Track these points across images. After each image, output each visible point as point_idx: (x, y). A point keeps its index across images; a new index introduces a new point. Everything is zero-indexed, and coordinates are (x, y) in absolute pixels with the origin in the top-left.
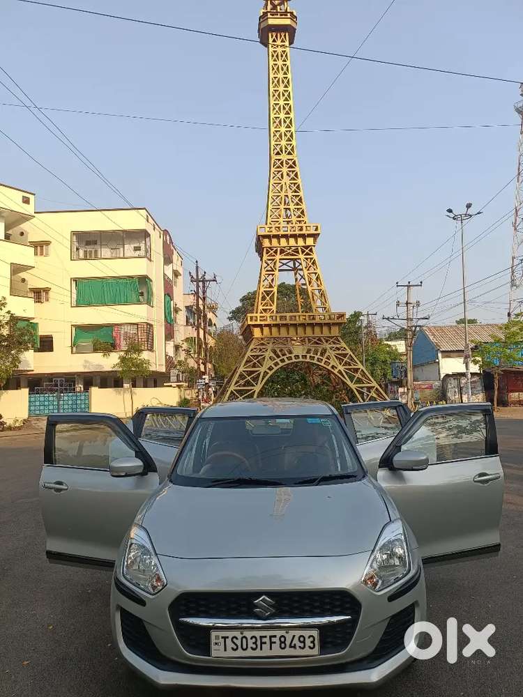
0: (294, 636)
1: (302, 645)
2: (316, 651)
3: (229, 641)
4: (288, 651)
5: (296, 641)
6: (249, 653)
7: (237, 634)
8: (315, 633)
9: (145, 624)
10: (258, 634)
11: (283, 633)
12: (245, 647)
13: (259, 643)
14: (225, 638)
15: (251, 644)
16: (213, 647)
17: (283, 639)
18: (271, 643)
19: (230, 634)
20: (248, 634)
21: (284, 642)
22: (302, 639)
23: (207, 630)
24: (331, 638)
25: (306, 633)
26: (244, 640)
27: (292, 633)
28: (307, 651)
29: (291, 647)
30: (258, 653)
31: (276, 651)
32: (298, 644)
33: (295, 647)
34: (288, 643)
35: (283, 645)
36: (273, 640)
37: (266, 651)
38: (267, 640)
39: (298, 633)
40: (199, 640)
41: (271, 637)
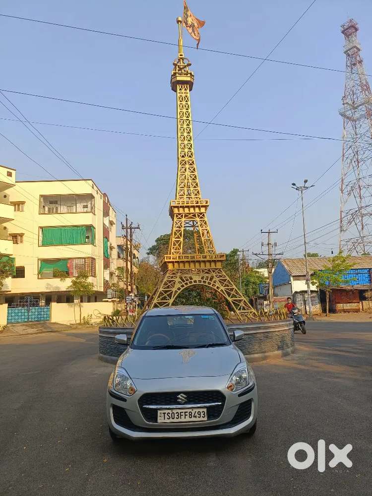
0: (195, 412)
1: (199, 416)
2: (206, 419)
3: (166, 415)
4: (193, 419)
5: (196, 414)
6: (175, 420)
7: (170, 411)
8: (205, 410)
9: (126, 410)
10: (179, 411)
11: (190, 410)
12: (173, 417)
13: (179, 415)
14: (164, 413)
15: (176, 416)
16: (159, 418)
17: (190, 413)
18: (185, 415)
19: (167, 411)
20: (175, 411)
21: (191, 415)
22: (199, 413)
23: (156, 410)
24: (213, 413)
25: (201, 410)
26: (173, 414)
27: (195, 410)
28: (201, 419)
29: (194, 417)
30: (179, 420)
31: (188, 419)
32: (197, 415)
33: (196, 417)
34: (193, 415)
35: (190, 416)
36: (186, 414)
37: (183, 419)
38: (183, 414)
39: (197, 410)
40: (152, 415)
41: (185, 412)
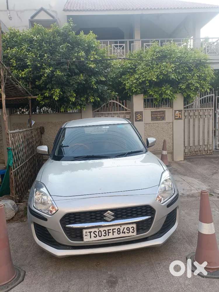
0: (124, 228)
1: (128, 232)
2: (135, 233)
3: (92, 234)
4: (122, 235)
5: (125, 230)
6: (103, 238)
7: (96, 230)
8: (134, 226)
9: (48, 230)
10: (106, 229)
11: (119, 227)
12: (100, 235)
13: (107, 233)
14: (90, 232)
15: (103, 233)
16: (85, 237)
17: (119, 230)
19: (93, 230)
20: (102, 229)
21: (120, 231)
22: (128, 229)
23: (81, 229)
24: (141, 227)
25: (130, 226)
26: (100, 232)
27: (123, 226)
28: (131, 234)
29: (123, 233)
30: (107, 237)
31: (116, 235)
32: (126, 231)
33: (125, 233)
34: (121, 231)
35: (119, 233)
36: (114, 231)
37: (111, 236)
38: (111, 231)
39: (126, 226)
40: (78, 234)
41: (113, 229)
